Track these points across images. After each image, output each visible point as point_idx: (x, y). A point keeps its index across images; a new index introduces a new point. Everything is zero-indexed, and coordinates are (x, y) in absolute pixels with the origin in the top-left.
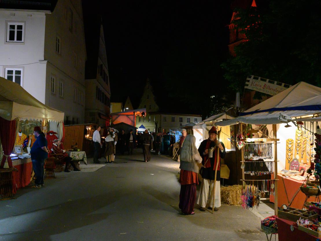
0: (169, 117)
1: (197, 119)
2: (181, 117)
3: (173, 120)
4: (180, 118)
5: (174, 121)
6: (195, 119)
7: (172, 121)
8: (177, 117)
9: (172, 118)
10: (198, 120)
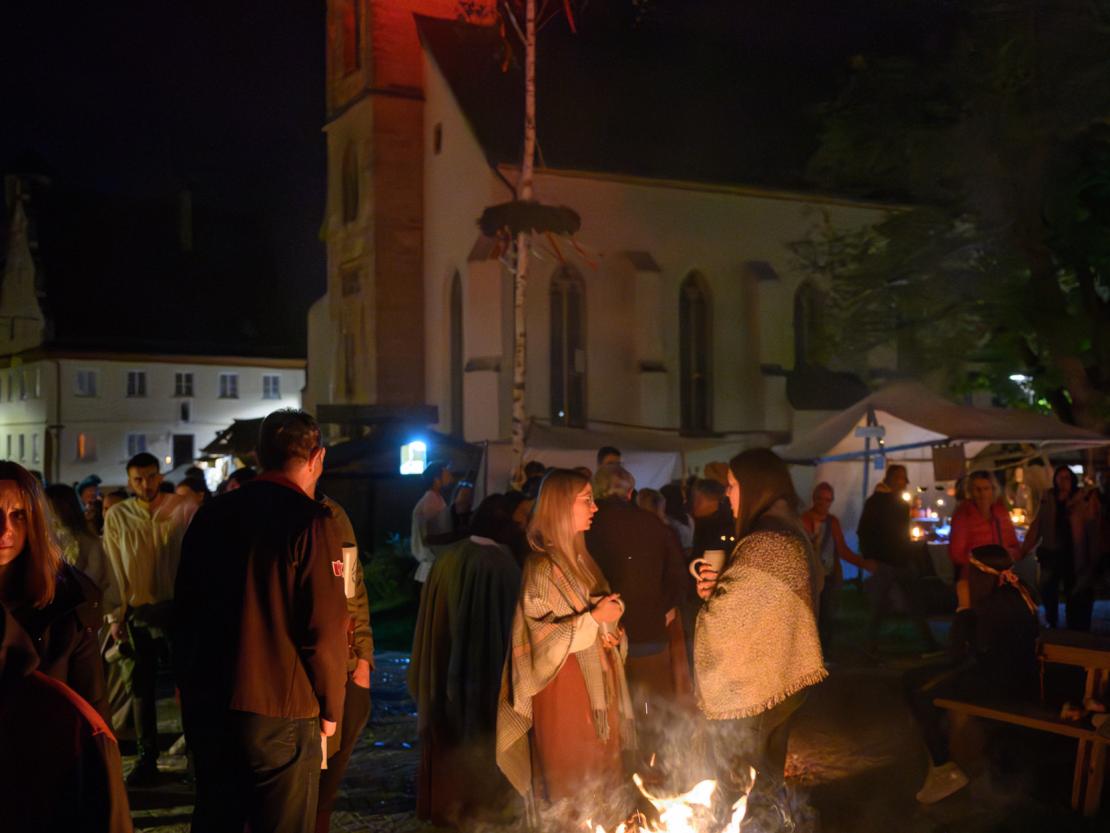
0: (110, 373)
1: (276, 381)
2: (184, 369)
3: (137, 387)
4: (179, 377)
5: (142, 392)
6: (266, 380)
7: (131, 393)
8: (162, 374)
9: (131, 376)
10: (282, 385)
